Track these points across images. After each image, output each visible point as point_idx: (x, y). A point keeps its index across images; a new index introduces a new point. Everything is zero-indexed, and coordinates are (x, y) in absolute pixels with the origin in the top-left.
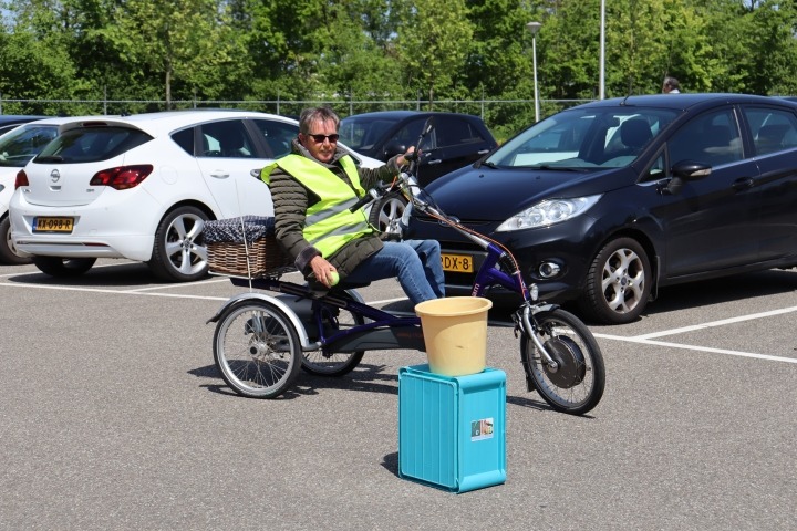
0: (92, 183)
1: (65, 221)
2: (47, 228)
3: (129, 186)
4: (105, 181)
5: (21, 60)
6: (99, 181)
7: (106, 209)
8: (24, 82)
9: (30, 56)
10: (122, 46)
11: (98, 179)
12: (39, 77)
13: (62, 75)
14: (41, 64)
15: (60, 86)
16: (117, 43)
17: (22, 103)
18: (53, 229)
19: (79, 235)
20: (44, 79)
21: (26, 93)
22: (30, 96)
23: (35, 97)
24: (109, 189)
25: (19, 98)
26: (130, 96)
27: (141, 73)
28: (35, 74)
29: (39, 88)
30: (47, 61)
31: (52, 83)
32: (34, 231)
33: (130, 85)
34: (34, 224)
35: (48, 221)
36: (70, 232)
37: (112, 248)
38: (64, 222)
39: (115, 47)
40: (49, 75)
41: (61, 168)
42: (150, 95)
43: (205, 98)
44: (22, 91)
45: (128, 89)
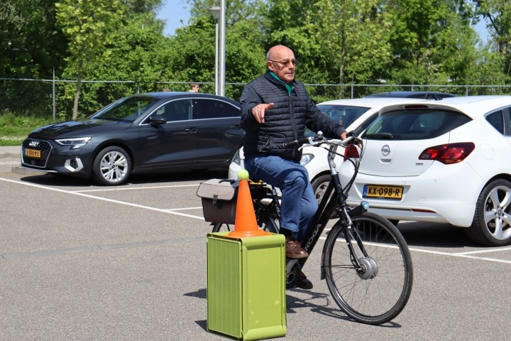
0: (420, 158)
1: (394, 189)
2: (377, 195)
3: (455, 161)
4: (434, 156)
5: (234, 55)
6: (427, 156)
7: (436, 180)
8: (234, 71)
9: (239, 51)
10: (300, 42)
11: (428, 154)
12: (244, 67)
13: (260, 65)
14: (246, 58)
15: (257, 74)
16: (297, 41)
17: (233, 85)
18: (383, 195)
19: (407, 202)
20: (247, 68)
21: (235, 78)
22: (237, 80)
23: (240, 81)
24: (437, 164)
25: (230, 82)
26: (306, 81)
27: (313, 63)
28: (242, 65)
29: (243, 75)
30: (251, 55)
31: (253, 71)
32: (364, 197)
33: (305, 72)
34: (365, 190)
35: (378, 188)
36: (400, 199)
37: (439, 215)
38: (394, 191)
39: (295, 44)
40: (250, 66)
41: (392, 144)
42: (318, 79)
43: (358, 82)
44: (232, 76)
45: (304, 75)
